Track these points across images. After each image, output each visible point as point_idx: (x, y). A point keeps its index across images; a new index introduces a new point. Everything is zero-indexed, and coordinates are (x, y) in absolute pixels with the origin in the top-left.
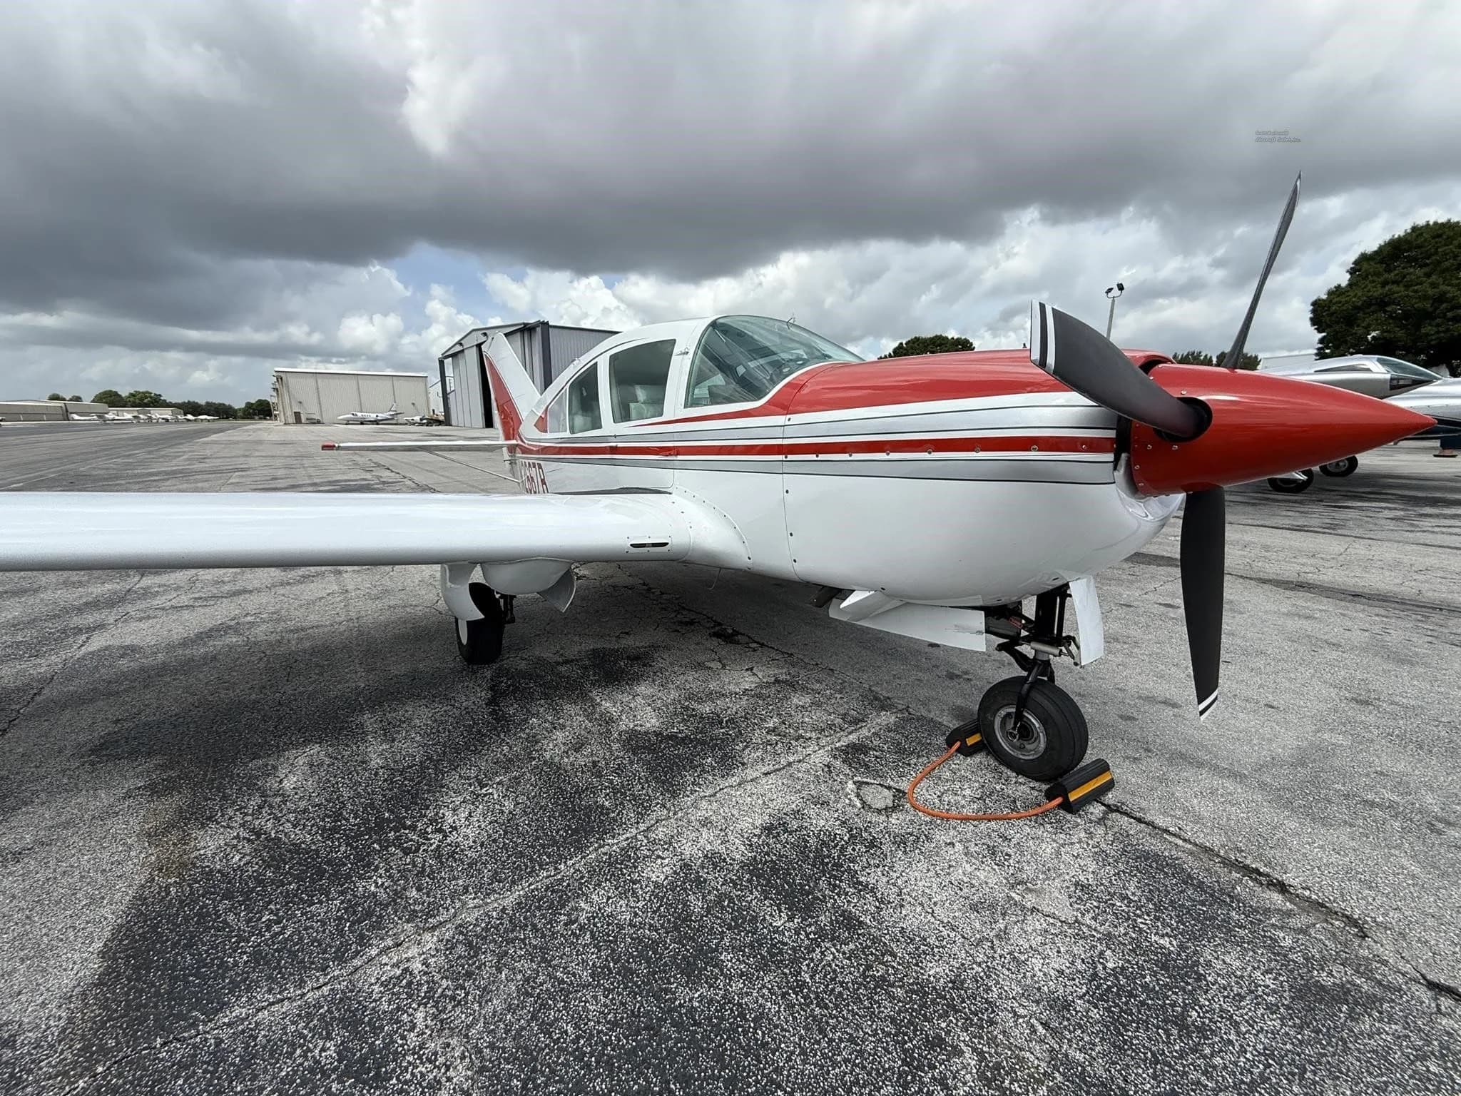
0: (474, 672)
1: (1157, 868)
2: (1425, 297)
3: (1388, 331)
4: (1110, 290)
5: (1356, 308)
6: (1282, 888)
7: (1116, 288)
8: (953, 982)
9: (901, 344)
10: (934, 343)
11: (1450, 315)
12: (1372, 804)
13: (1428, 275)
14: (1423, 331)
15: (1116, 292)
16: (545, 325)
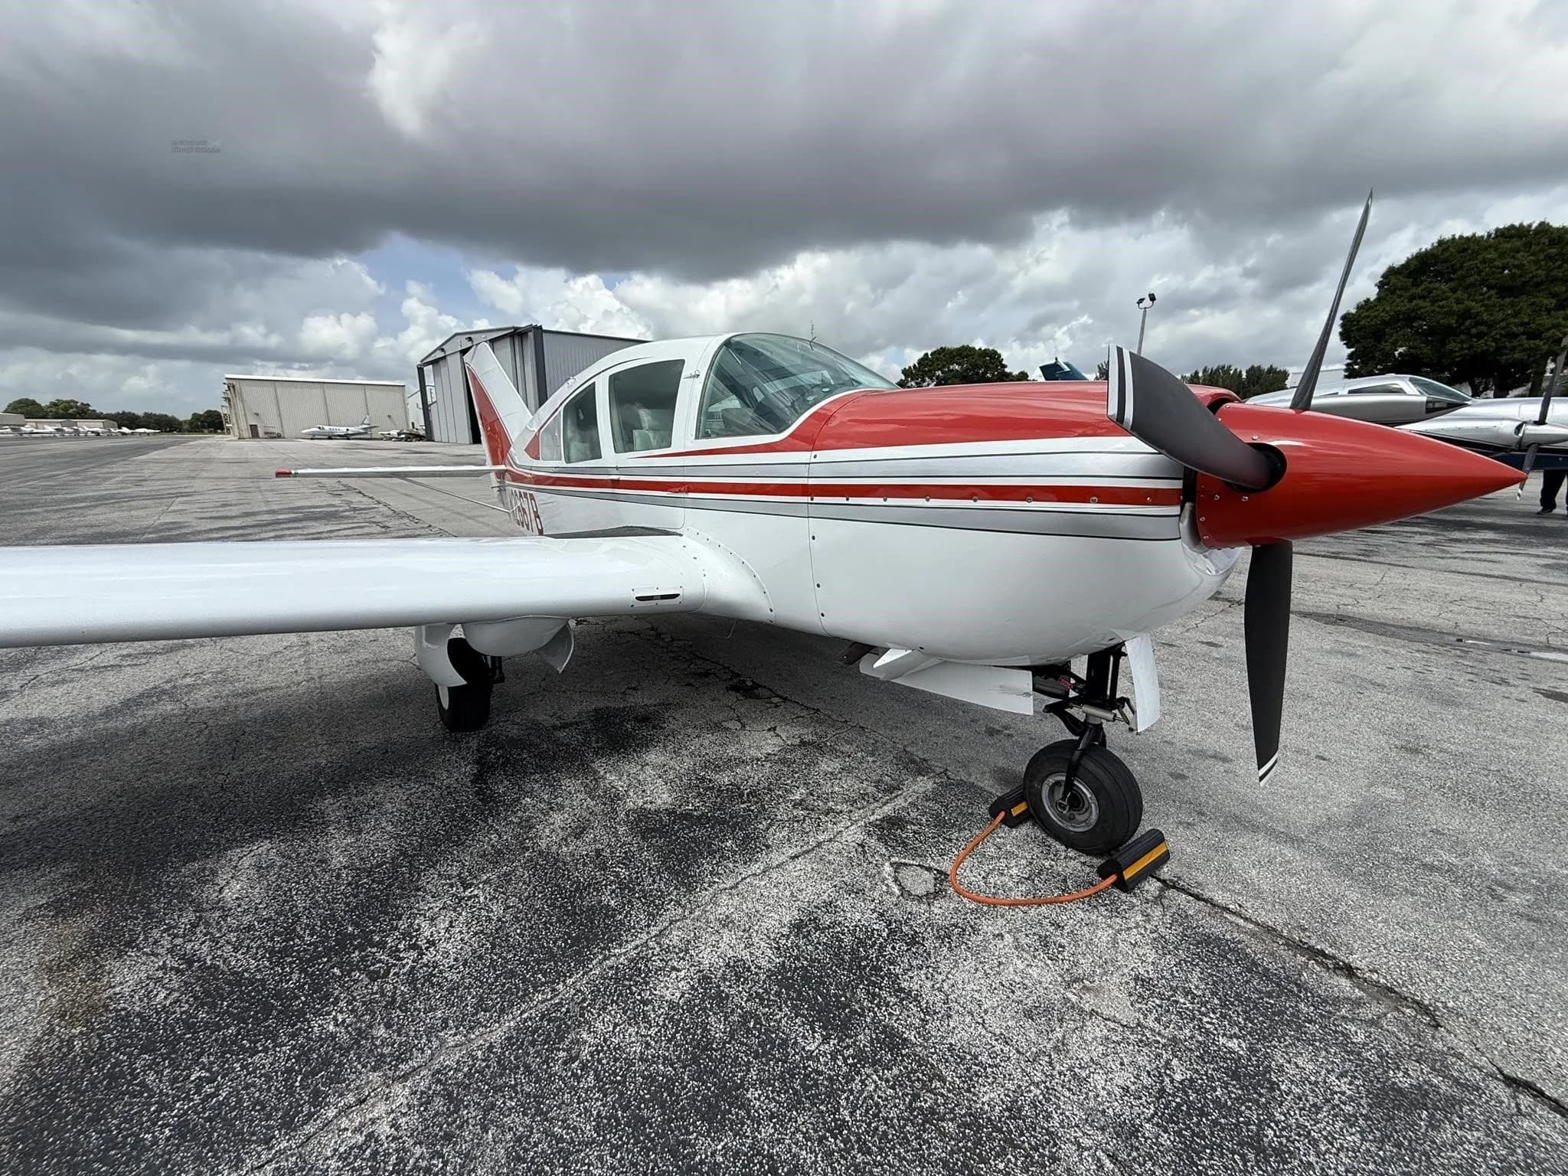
0: (457, 741)
1: (1220, 955)
2: (1450, 313)
3: (1415, 348)
4: (1141, 301)
5: (1386, 324)
6: (1349, 971)
7: (1147, 298)
8: (1009, 1110)
9: (926, 354)
10: (960, 355)
11: (1474, 331)
12: (1432, 868)
13: (1454, 290)
14: (1448, 347)
15: (1147, 302)
16: (538, 330)
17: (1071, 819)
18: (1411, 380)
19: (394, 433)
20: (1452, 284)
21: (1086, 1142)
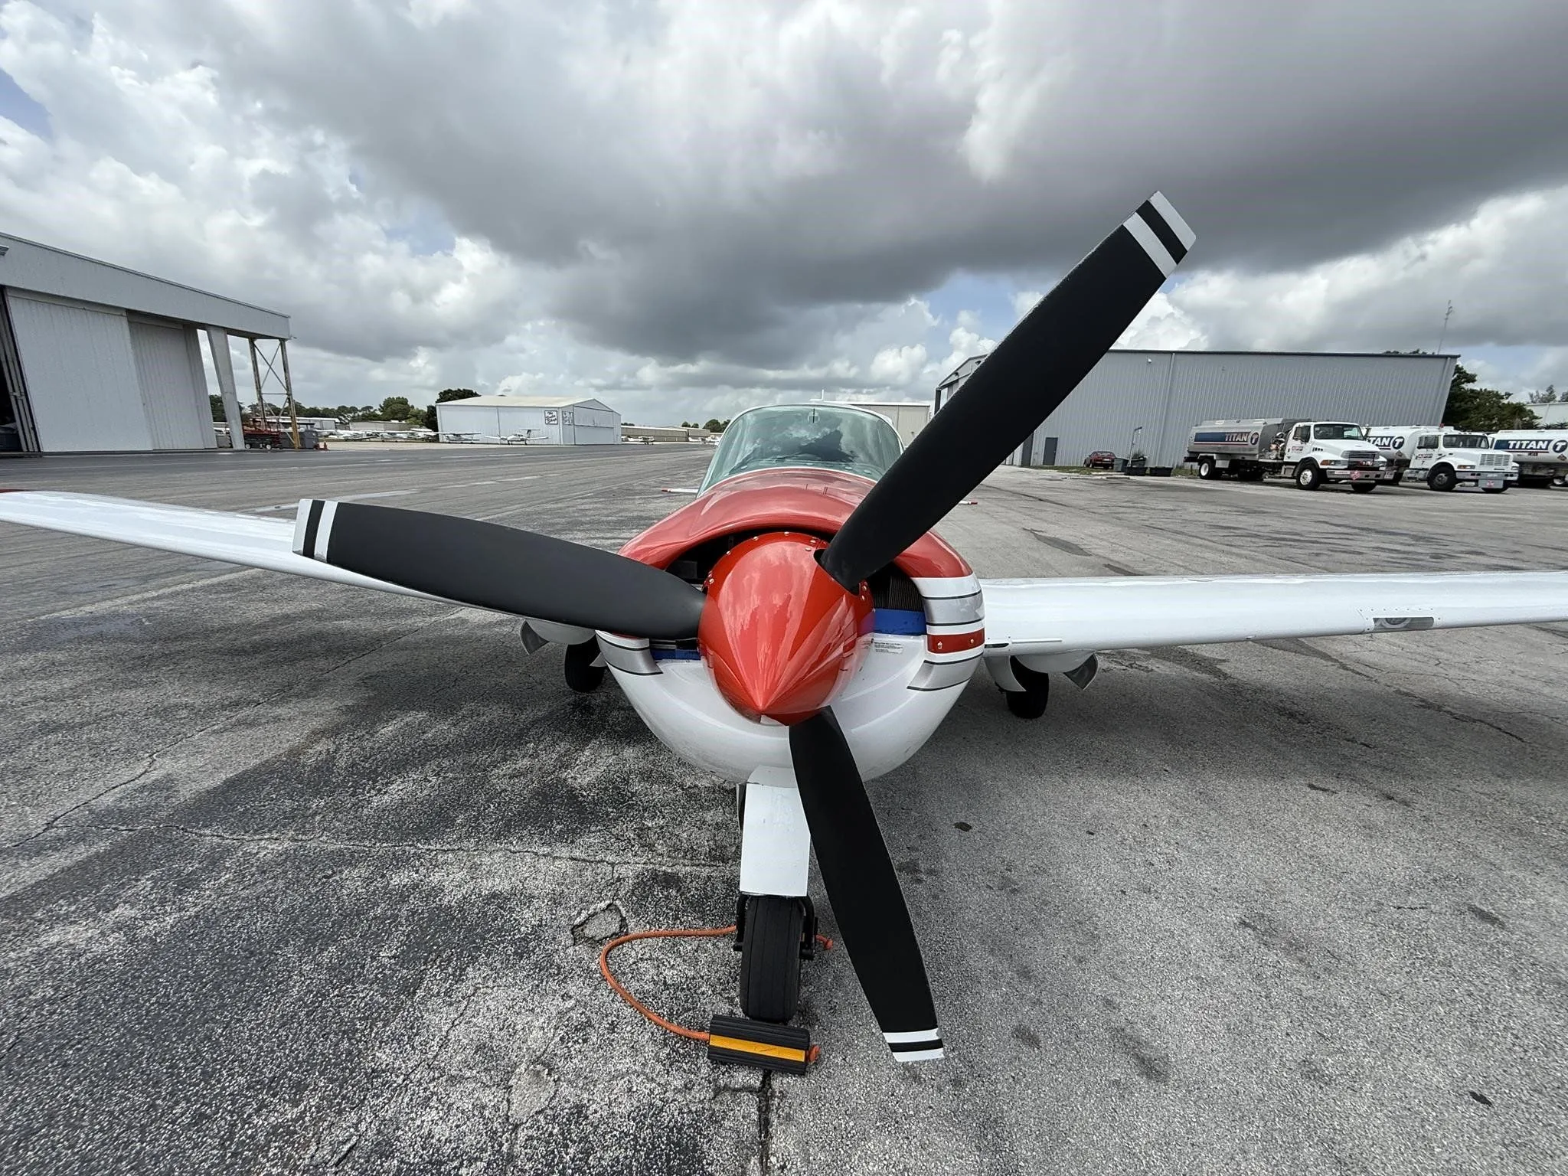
21: (363, 1127)
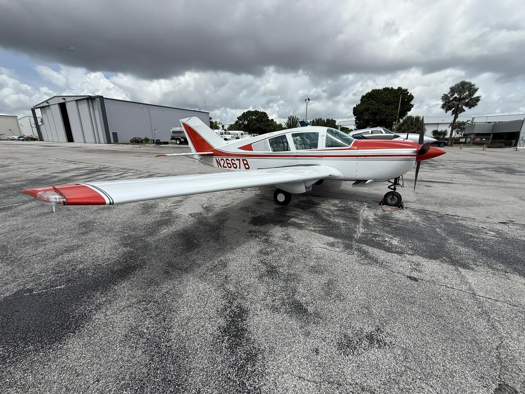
2: (376, 109)
3: (369, 117)
4: (306, 100)
5: (363, 110)
7: (308, 100)
9: (244, 113)
10: (255, 113)
11: (381, 113)
13: (376, 103)
14: (376, 117)
15: (307, 101)
17: (392, 202)
18: (383, 129)
19: (16, 137)
20: (376, 101)
